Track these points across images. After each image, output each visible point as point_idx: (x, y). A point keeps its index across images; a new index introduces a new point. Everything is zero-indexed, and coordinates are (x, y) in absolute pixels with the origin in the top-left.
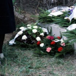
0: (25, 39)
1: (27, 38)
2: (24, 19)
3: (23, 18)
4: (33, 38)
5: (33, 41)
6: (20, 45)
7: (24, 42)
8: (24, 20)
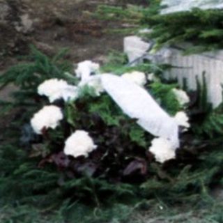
0: (86, 155)
1: (95, 147)
2: (16, 23)
3: (6, 18)
4: (131, 147)
5: (132, 164)
6: (58, 191)
7: (79, 175)
8: (18, 29)
